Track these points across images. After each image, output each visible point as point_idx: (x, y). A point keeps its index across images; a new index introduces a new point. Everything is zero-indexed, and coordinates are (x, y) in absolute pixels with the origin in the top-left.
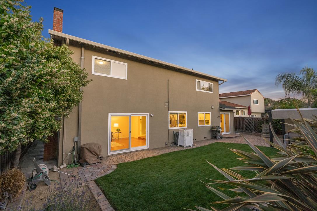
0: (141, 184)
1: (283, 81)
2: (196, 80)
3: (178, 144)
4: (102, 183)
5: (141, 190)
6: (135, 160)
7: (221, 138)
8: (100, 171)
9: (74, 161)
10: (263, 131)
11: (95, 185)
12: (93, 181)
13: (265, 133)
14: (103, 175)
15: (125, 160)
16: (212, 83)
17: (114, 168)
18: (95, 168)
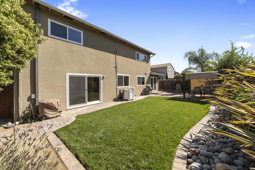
0: (101, 130)
1: (188, 56)
2: (136, 52)
3: (124, 99)
4: (62, 133)
5: (101, 135)
6: (92, 112)
7: (152, 94)
8: (60, 123)
9: (32, 116)
10: (176, 89)
11: (54, 136)
12: (52, 132)
13: (177, 90)
14: (63, 126)
15: (83, 112)
16: (146, 56)
17: (73, 119)
18: (54, 121)
